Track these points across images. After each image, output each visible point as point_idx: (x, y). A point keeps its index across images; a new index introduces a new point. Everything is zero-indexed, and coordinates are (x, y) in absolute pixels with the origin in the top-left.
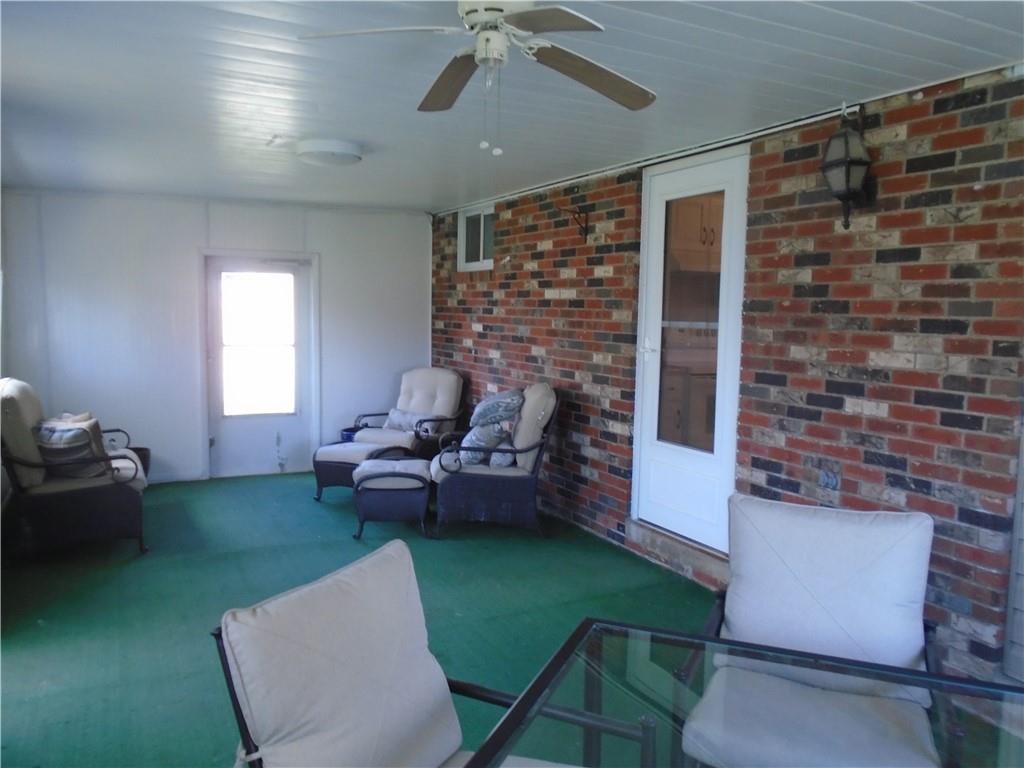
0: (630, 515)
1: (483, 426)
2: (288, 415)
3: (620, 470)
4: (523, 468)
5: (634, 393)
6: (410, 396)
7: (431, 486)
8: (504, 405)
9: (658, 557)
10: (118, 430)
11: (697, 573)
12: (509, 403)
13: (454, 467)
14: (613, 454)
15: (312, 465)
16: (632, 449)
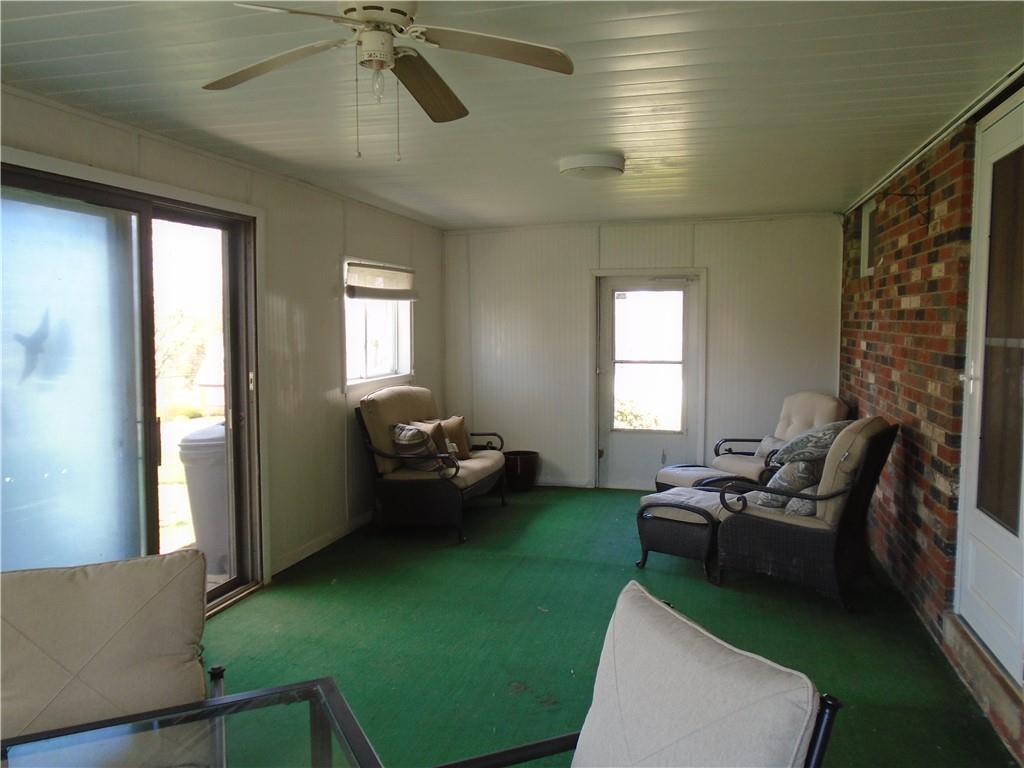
0: (952, 607)
1: (792, 462)
2: (674, 433)
3: (941, 541)
4: (823, 519)
5: (959, 437)
6: (789, 423)
7: (713, 523)
8: (815, 440)
9: (964, 673)
10: (494, 434)
11: (993, 712)
12: (820, 438)
13: (739, 507)
14: (939, 519)
15: (655, 486)
16: (956, 515)
